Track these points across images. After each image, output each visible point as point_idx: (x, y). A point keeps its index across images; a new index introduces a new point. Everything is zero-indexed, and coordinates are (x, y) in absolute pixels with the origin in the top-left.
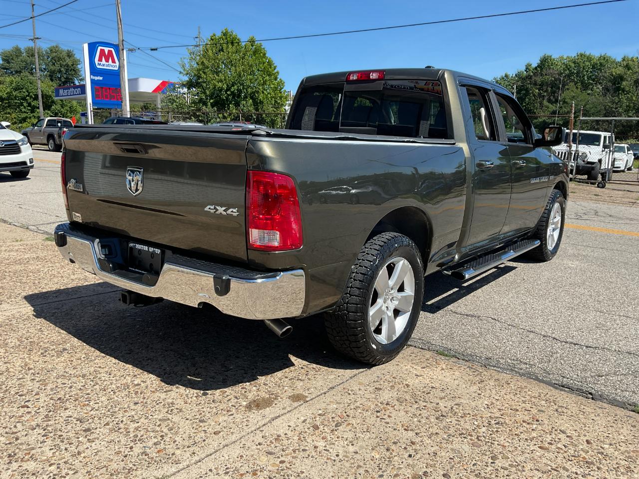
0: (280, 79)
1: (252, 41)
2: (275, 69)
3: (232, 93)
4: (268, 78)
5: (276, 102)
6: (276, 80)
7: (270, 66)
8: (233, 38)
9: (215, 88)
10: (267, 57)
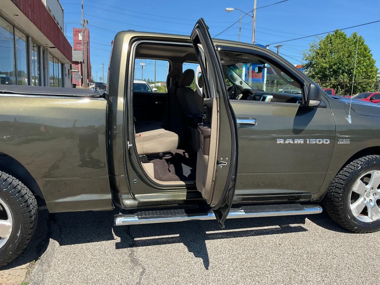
0: (372, 59)
1: (355, 36)
2: (369, 53)
3: (334, 70)
4: (362, 59)
5: (367, 75)
6: (369, 60)
7: (366, 51)
8: (341, 34)
9: (322, 67)
10: (365, 45)
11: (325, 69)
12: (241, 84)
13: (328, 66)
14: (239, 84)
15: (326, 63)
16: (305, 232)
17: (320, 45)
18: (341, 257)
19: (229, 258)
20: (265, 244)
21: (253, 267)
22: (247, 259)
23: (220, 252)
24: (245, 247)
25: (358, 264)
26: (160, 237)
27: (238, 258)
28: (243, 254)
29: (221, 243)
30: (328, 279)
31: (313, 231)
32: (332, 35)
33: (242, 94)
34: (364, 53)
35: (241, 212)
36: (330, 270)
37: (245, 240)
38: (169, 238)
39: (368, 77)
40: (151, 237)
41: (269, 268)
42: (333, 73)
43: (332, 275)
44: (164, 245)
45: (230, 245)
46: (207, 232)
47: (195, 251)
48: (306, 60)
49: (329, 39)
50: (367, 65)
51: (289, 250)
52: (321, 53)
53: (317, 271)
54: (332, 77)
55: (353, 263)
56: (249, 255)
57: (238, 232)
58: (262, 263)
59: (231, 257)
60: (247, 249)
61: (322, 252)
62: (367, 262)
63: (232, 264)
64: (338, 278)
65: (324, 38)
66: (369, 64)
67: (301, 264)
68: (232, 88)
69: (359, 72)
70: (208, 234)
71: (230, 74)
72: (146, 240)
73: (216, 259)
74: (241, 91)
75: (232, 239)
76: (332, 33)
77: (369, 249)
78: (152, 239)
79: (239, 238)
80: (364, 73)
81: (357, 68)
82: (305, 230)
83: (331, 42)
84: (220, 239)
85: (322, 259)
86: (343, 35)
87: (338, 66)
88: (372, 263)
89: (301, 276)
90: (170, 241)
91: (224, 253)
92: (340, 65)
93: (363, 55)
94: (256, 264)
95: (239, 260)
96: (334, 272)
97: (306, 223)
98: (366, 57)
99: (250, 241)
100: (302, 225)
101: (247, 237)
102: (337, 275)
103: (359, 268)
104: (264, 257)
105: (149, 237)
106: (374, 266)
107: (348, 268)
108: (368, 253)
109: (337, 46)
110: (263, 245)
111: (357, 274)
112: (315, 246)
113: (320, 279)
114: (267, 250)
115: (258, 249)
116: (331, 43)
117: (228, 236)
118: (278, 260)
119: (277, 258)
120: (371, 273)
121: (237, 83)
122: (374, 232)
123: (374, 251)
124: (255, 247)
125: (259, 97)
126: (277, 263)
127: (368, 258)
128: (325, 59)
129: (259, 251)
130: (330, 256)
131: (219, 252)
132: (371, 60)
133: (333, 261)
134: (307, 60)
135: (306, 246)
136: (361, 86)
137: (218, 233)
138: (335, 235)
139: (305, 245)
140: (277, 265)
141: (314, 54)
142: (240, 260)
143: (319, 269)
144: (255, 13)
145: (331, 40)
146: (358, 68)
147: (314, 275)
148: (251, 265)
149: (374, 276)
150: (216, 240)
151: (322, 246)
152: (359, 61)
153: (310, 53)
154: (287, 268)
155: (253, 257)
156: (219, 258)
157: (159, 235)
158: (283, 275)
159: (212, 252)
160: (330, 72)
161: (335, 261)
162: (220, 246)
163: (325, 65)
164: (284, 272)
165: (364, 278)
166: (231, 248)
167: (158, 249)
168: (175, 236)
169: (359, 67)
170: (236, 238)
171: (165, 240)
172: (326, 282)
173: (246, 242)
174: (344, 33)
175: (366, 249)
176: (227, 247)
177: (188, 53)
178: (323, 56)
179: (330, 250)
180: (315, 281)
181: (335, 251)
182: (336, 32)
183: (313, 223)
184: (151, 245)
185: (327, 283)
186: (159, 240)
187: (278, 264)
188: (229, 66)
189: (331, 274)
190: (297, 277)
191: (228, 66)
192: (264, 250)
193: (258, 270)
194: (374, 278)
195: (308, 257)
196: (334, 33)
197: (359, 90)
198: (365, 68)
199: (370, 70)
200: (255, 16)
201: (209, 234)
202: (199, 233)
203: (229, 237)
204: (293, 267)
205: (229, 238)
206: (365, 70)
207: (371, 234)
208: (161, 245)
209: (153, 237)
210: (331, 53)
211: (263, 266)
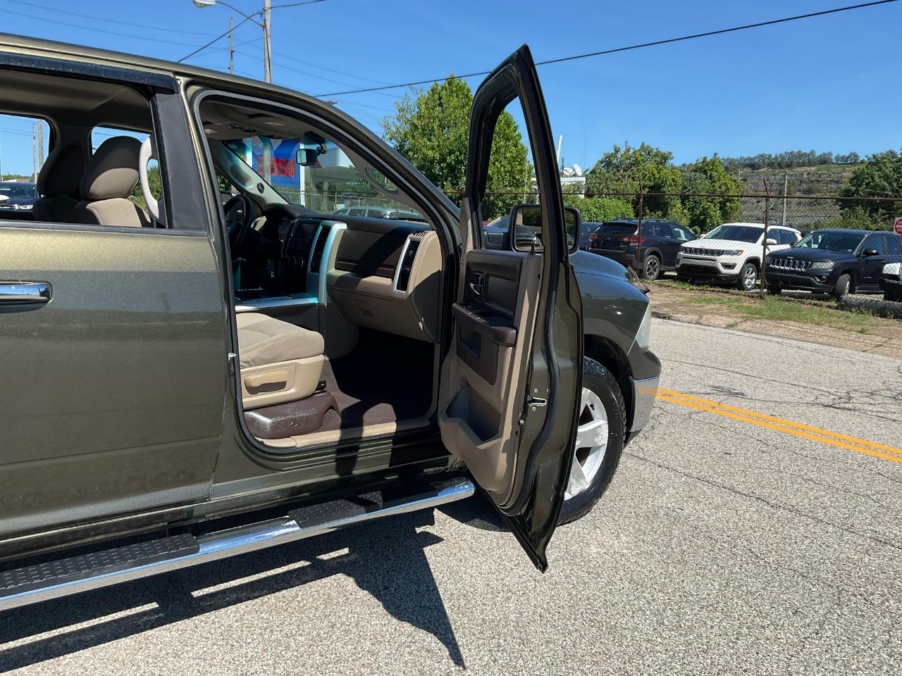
0: (522, 146)
2: (515, 131)
3: (449, 165)
4: (502, 143)
5: (514, 178)
6: (516, 146)
7: (509, 127)
8: (460, 87)
9: (425, 158)
10: (507, 114)
11: (432, 162)
12: (259, 190)
13: (437, 156)
14: (257, 192)
15: (433, 148)
16: (437, 546)
17: (418, 108)
18: (521, 593)
19: (265, 654)
20: (351, 594)
21: (329, 663)
22: (310, 646)
23: (237, 641)
24: (303, 612)
25: (558, 601)
26: (55, 633)
27: (287, 648)
28: (301, 635)
29: (239, 615)
30: (505, 654)
31: (456, 538)
32: (443, 88)
33: (265, 217)
34: (505, 130)
35: (289, 526)
36: (506, 630)
37: (301, 593)
38: (83, 631)
39: (515, 182)
40: (25, 639)
41: (369, 658)
42: (448, 173)
43: (511, 643)
44: (71, 655)
45: (263, 615)
46: (196, 594)
47: (168, 654)
48: (391, 139)
49: (436, 96)
50: (513, 157)
51: (408, 599)
52: (421, 126)
53: (477, 638)
54: (446, 181)
55: (548, 601)
56: (315, 632)
57: (279, 574)
58: (350, 647)
59: (269, 648)
60: (309, 617)
61: (481, 586)
62: (574, 593)
63: (275, 667)
64: (524, 645)
65: (426, 92)
66: (517, 156)
67: (440, 629)
68: (239, 200)
69: (499, 172)
70: (198, 597)
71: (230, 164)
72: (8, 650)
73: (230, 662)
74: (260, 208)
75: (265, 598)
76: (441, 83)
77: (572, 562)
78: (28, 645)
79: (284, 591)
80: (508, 174)
81: (494, 164)
82: (436, 540)
83: (441, 102)
84: (234, 604)
85: (485, 605)
86: (464, 89)
87: (458, 157)
88: (583, 593)
89: (444, 661)
90: (89, 639)
91: (249, 643)
92: (460, 155)
93: (504, 136)
94: (336, 654)
95: (290, 654)
96: (515, 634)
97: (436, 522)
98: (509, 140)
99: (314, 595)
100: (428, 529)
101: (305, 585)
102: (521, 639)
103: (561, 611)
104: (354, 630)
105: (20, 640)
106: (588, 600)
107: (540, 616)
108: (573, 572)
109: (454, 112)
110: (347, 599)
111: (559, 628)
112: (464, 576)
113: (486, 659)
114: (358, 609)
115: (335, 613)
116: (441, 105)
117: (254, 592)
118: (387, 630)
119: (385, 625)
120: (587, 617)
121: (251, 188)
122: (574, 520)
123: (583, 563)
124: (326, 607)
125: (313, 226)
126: (387, 640)
127: (575, 582)
128: (430, 140)
129: (340, 617)
130: (499, 593)
131: (235, 643)
132: (520, 147)
133: (507, 605)
134: (393, 141)
135: (446, 579)
136: (503, 201)
137: (227, 589)
138: (501, 542)
139: (443, 577)
140: (387, 644)
141: (407, 127)
142: (295, 653)
143: (482, 633)
144: (268, 17)
145: (440, 98)
146: (497, 163)
147: (473, 651)
148: (323, 661)
149: (592, 624)
150: (223, 610)
151: (479, 573)
152: (497, 148)
153: (398, 124)
154: (409, 647)
155: (325, 635)
156: (238, 661)
157: (50, 628)
158: (404, 669)
159: (215, 647)
160: (442, 169)
161: (511, 605)
162: (236, 624)
163: (430, 153)
164: (406, 659)
165: (575, 635)
166: (265, 625)
167: (53, 671)
168: (102, 622)
169: (497, 161)
170: (277, 594)
171: (70, 641)
172: (501, 661)
173: (303, 600)
174: (465, 84)
175: (566, 562)
176: (256, 622)
177: (108, 100)
178: (427, 133)
179: (497, 580)
180: (477, 666)
181: (507, 581)
182: (450, 81)
183: (452, 519)
184: (27, 665)
185: (503, 665)
186: (54, 643)
187: (389, 641)
188: (226, 143)
189: (508, 638)
190: (437, 665)
191: (223, 141)
192: (350, 611)
193: (342, 668)
194: (594, 630)
195: (453, 607)
196: (445, 84)
197: (500, 209)
198: (509, 163)
199: (519, 168)
200: (268, 26)
201: (204, 595)
202: (174, 599)
203: (257, 594)
204: (424, 640)
205: (257, 597)
206: (508, 167)
207: (570, 525)
208: (62, 657)
209: (31, 637)
210: (442, 127)
211: (354, 654)
